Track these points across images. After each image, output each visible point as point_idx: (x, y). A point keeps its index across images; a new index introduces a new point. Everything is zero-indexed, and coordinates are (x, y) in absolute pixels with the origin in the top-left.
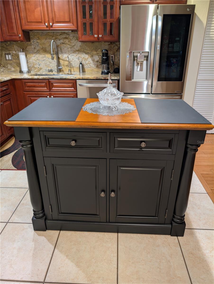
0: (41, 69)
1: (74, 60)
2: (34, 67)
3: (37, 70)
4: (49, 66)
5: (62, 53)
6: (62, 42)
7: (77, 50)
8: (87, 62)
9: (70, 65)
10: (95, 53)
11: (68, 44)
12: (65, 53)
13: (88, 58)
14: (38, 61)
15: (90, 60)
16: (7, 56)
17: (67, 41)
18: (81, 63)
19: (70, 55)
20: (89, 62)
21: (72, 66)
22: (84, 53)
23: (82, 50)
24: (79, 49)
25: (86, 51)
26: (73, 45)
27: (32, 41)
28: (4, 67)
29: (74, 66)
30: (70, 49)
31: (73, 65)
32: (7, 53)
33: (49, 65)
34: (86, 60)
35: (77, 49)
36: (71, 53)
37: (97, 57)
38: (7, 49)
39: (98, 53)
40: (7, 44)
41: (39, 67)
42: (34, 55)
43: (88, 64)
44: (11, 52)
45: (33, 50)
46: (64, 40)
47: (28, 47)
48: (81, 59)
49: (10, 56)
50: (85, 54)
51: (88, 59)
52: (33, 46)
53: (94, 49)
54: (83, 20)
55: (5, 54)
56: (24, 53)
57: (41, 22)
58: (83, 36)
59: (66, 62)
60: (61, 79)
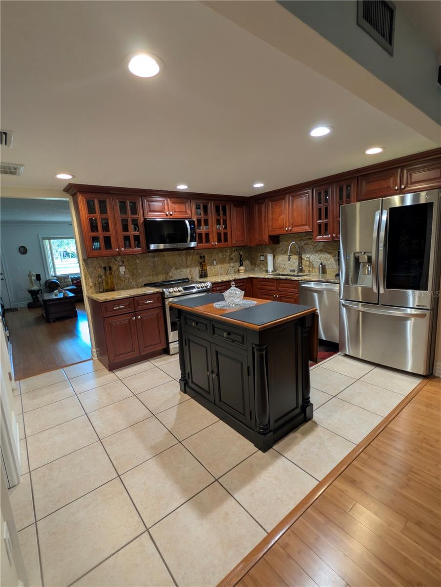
0: (285, 268)
1: (315, 261)
4: (292, 266)
5: (305, 253)
6: (306, 243)
8: (329, 262)
9: (311, 265)
11: (312, 245)
12: (308, 253)
14: (284, 261)
16: (261, 257)
17: (310, 242)
18: (321, 264)
20: (331, 262)
23: (324, 250)
24: (322, 249)
25: (329, 250)
26: (315, 245)
27: (280, 243)
28: (258, 266)
29: (316, 267)
30: (313, 249)
31: (314, 266)
32: (262, 254)
34: (328, 260)
35: (320, 249)
36: (313, 254)
38: (262, 251)
40: (263, 248)
42: (281, 256)
43: (330, 265)
44: (264, 254)
45: (281, 251)
46: (308, 241)
47: (277, 249)
48: (323, 259)
51: (330, 259)
52: (281, 248)
54: (318, 221)
55: (261, 256)
56: (272, 255)
57: (283, 228)
58: (318, 237)
59: (308, 263)
60: (286, 280)
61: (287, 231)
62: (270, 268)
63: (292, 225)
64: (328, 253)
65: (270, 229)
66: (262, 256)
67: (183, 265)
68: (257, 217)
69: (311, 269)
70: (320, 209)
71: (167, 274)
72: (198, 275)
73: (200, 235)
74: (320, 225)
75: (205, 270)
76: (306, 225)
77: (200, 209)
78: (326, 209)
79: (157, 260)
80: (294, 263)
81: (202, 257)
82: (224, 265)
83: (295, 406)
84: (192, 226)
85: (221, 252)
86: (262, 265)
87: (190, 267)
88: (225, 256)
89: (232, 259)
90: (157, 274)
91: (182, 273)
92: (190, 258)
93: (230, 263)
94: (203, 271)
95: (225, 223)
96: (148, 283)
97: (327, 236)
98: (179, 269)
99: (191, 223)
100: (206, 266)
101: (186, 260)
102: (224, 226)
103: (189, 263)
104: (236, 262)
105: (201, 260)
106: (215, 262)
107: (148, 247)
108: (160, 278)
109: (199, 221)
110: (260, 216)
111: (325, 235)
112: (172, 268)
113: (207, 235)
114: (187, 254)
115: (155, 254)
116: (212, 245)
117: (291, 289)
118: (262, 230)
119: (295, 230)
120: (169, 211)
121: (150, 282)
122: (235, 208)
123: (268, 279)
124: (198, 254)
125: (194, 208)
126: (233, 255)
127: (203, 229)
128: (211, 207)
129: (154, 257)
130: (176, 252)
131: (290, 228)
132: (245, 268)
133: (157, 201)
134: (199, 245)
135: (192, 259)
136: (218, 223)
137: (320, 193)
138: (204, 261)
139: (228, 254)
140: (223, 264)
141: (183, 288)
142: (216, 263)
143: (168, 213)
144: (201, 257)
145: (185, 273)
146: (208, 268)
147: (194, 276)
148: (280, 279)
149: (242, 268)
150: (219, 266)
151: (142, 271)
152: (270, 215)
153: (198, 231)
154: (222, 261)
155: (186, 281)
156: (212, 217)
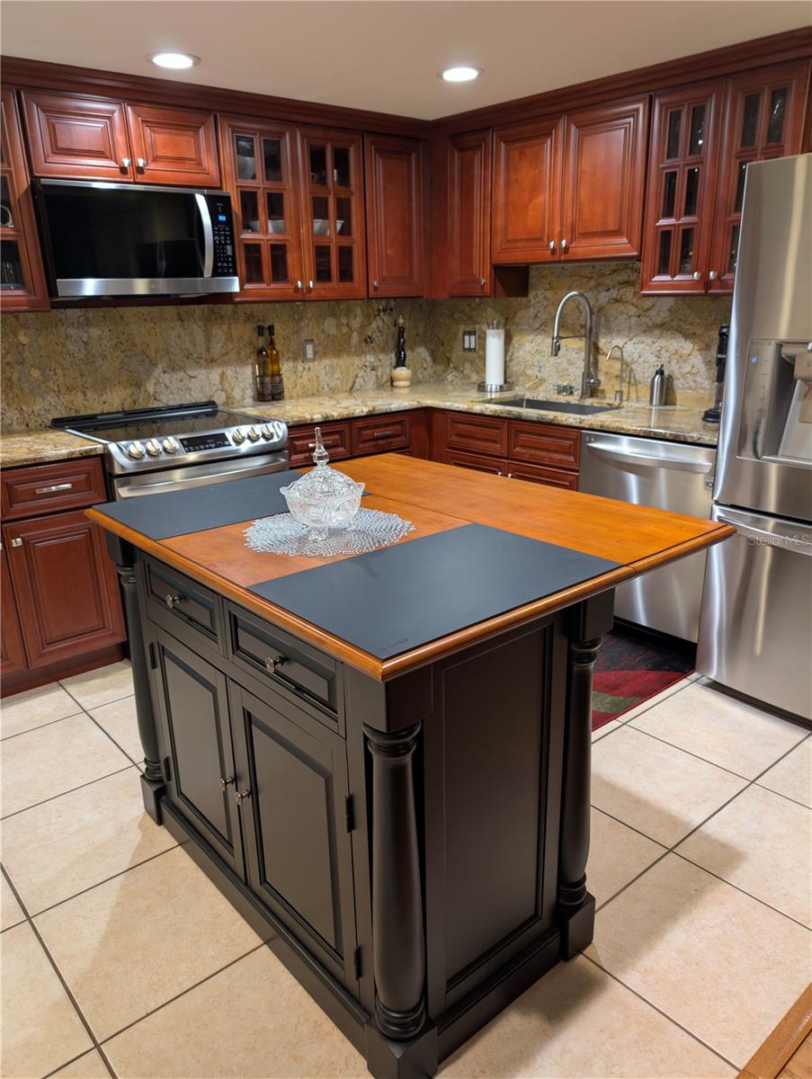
0: (542, 381)
1: (641, 360)
2: (527, 375)
3: (532, 383)
4: (565, 373)
5: (609, 331)
6: (614, 296)
7: (659, 323)
8: (686, 367)
9: (626, 374)
11: (633, 304)
12: (619, 332)
14: (538, 357)
16: (467, 338)
17: (628, 293)
18: (661, 372)
19: (633, 341)
20: (693, 366)
21: (635, 380)
23: (675, 324)
25: (689, 327)
26: (646, 307)
27: (532, 294)
28: (455, 368)
29: (641, 379)
30: (637, 319)
31: (637, 377)
32: (468, 329)
33: (567, 369)
34: (683, 359)
35: (659, 321)
36: (637, 335)
38: (470, 318)
40: (473, 305)
41: (537, 377)
42: (530, 338)
43: (690, 378)
44: (477, 327)
45: (531, 321)
46: (621, 291)
47: (519, 313)
48: (668, 354)
49: (473, 338)
50: (683, 339)
51: (691, 357)
52: (532, 310)
54: (662, 222)
55: (465, 333)
56: (501, 332)
57: (540, 239)
58: (657, 278)
59: (617, 365)
60: (541, 423)
61: (554, 251)
62: (494, 377)
63: (573, 230)
64: (687, 336)
65: (499, 241)
66: (470, 333)
67: (195, 355)
68: (456, 198)
69: (625, 390)
70: (671, 177)
71: (139, 385)
72: (250, 393)
73: (252, 249)
74: (666, 235)
75: (273, 375)
76: (617, 233)
77: (252, 155)
78: (692, 177)
79: (100, 338)
80: (571, 363)
81: (266, 331)
82: (341, 363)
83: (532, 912)
84: (222, 218)
85: (333, 315)
86: (467, 366)
87: (224, 364)
88: (345, 330)
89: (368, 340)
90: (103, 385)
91: (194, 384)
92: (219, 332)
93: (363, 353)
94: (268, 379)
95: (344, 211)
96: (64, 415)
97: (688, 277)
98: (183, 368)
99: (219, 204)
100: (276, 361)
101: (208, 340)
102: (339, 224)
103: (217, 348)
104: (383, 350)
105: (261, 342)
106: (310, 349)
107: (52, 290)
108: (114, 400)
109: (249, 198)
110: (467, 194)
111: (681, 272)
112: (154, 365)
113: (279, 251)
114: (208, 320)
115: (91, 313)
116: (296, 289)
117: (555, 456)
118: (470, 245)
119: (580, 250)
120: (132, 157)
121: (73, 414)
122: (380, 162)
123: (481, 415)
124: (249, 318)
125: (228, 149)
126: (374, 325)
127: (266, 232)
128: (294, 150)
129: (88, 323)
130: (170, 310)
131: (564, 242)
132: (415, 373)
133: (85, 115)
134: (247, 286)
135: (230, 338)
136: (319, 210)
137: (675, 118)
138: (272, 343)
139: (356, 323)
140: (339, 357)
141: (181, 440)
142: (315, 353)
143: (126, 162)
144: (260, 331)
145: (203, 384)
146: (286, 368)
147: (237, 394)
148: (519, 419)
149: (402, 372)
150: (326, 362)
151: (43, 375)
152: (501, 191)
153: (248, 236)
154: (337, 347)
155: (209, 410)
156: (297, 187)
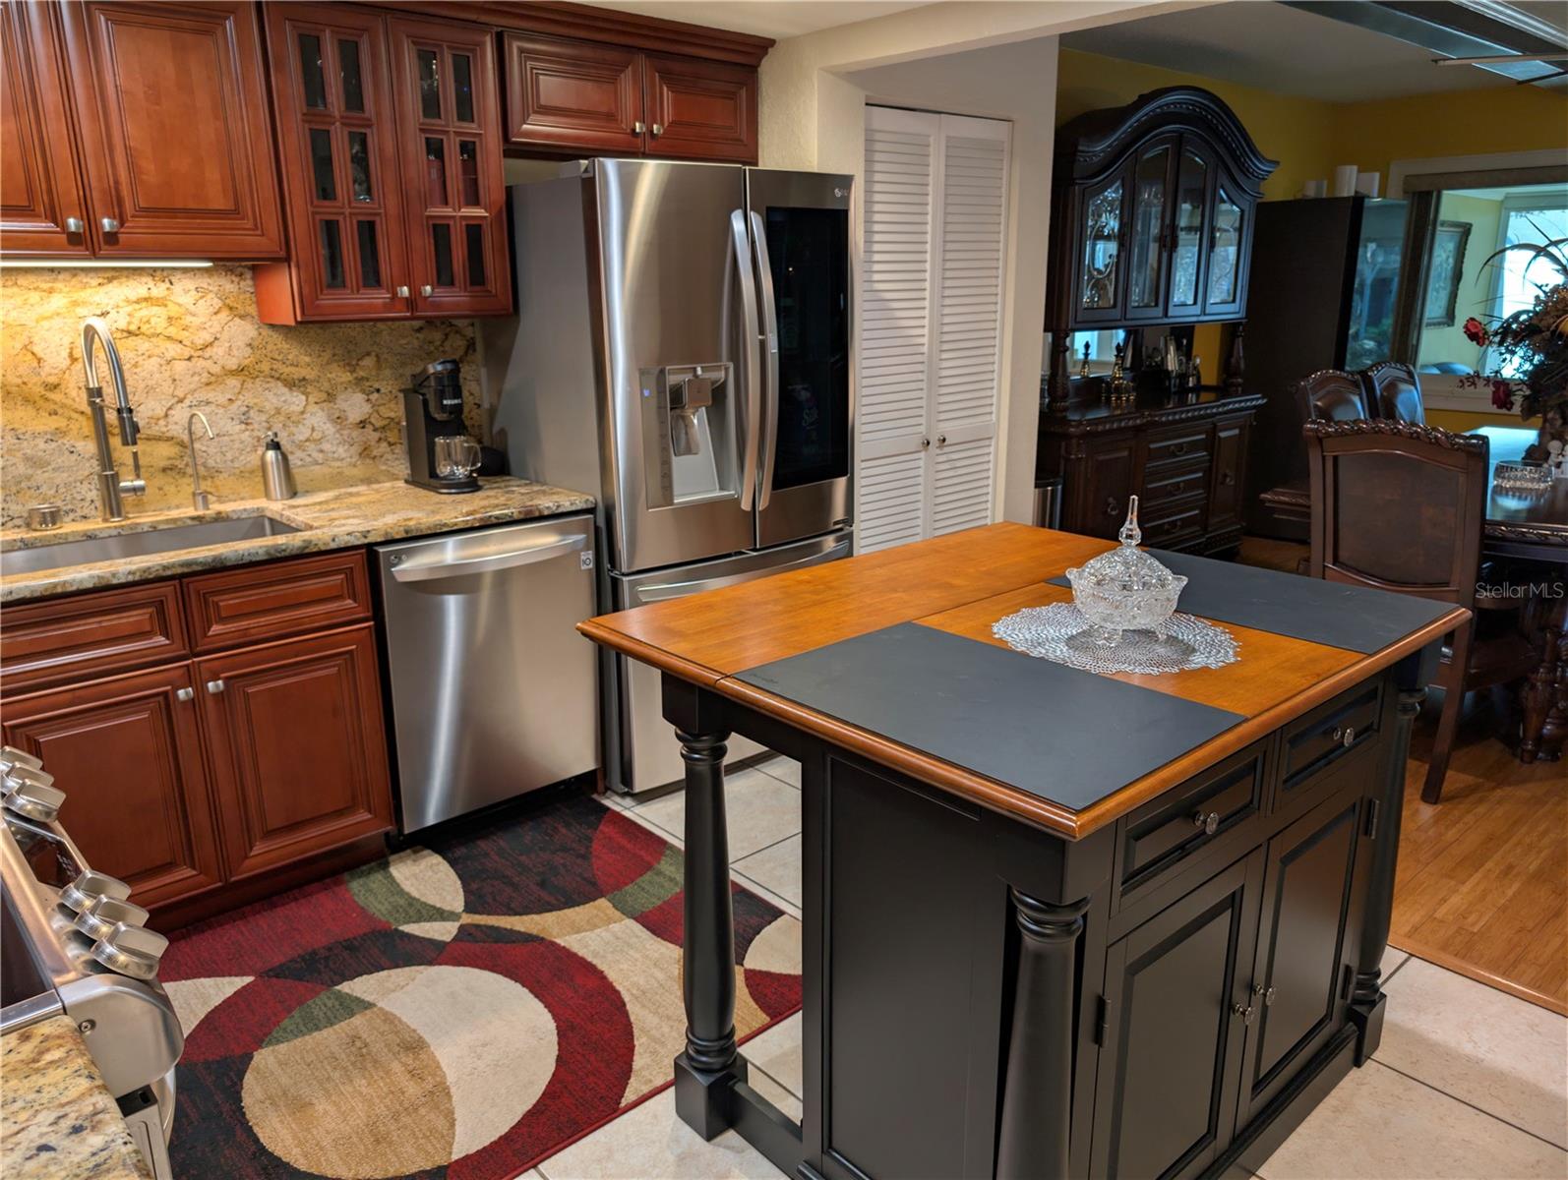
6: (122, 325)
7: (234, 367)
8: (301, 433)
10: (347, 377)
13: (303, 413)
15: (318, 419)
18: (276, 446)
20: (313, 429)
21: (207, 468)
22: (280, 384)
24: (246, 362)
25: (292, 370)
26: (199, 342)
31: (210, 463)
35: (232, 364)
36: (192, 392)
37: (359, 397)
39: (362, 379)
43: (311, 446)
51: (307, 415)
53: (334, 355)
54: (319, 206)
60: (276, 560)
61: (75, 237)
64: (290, 385)
74: (328, 227)
76: (234, 216)
131: (107, 223)
137: (309, 44)
148: (218, 568)
